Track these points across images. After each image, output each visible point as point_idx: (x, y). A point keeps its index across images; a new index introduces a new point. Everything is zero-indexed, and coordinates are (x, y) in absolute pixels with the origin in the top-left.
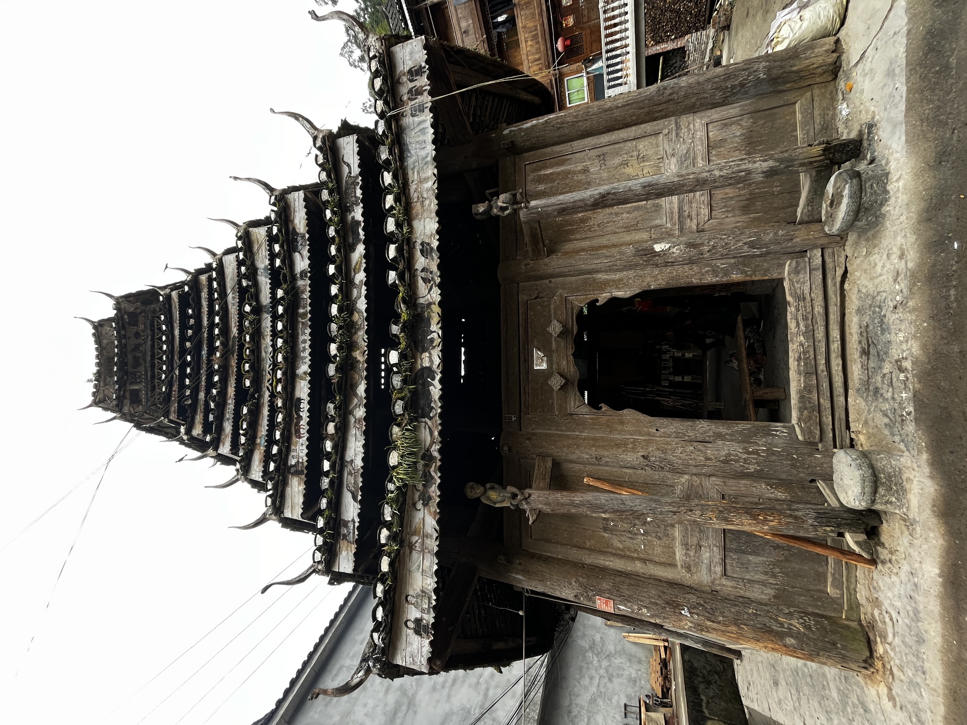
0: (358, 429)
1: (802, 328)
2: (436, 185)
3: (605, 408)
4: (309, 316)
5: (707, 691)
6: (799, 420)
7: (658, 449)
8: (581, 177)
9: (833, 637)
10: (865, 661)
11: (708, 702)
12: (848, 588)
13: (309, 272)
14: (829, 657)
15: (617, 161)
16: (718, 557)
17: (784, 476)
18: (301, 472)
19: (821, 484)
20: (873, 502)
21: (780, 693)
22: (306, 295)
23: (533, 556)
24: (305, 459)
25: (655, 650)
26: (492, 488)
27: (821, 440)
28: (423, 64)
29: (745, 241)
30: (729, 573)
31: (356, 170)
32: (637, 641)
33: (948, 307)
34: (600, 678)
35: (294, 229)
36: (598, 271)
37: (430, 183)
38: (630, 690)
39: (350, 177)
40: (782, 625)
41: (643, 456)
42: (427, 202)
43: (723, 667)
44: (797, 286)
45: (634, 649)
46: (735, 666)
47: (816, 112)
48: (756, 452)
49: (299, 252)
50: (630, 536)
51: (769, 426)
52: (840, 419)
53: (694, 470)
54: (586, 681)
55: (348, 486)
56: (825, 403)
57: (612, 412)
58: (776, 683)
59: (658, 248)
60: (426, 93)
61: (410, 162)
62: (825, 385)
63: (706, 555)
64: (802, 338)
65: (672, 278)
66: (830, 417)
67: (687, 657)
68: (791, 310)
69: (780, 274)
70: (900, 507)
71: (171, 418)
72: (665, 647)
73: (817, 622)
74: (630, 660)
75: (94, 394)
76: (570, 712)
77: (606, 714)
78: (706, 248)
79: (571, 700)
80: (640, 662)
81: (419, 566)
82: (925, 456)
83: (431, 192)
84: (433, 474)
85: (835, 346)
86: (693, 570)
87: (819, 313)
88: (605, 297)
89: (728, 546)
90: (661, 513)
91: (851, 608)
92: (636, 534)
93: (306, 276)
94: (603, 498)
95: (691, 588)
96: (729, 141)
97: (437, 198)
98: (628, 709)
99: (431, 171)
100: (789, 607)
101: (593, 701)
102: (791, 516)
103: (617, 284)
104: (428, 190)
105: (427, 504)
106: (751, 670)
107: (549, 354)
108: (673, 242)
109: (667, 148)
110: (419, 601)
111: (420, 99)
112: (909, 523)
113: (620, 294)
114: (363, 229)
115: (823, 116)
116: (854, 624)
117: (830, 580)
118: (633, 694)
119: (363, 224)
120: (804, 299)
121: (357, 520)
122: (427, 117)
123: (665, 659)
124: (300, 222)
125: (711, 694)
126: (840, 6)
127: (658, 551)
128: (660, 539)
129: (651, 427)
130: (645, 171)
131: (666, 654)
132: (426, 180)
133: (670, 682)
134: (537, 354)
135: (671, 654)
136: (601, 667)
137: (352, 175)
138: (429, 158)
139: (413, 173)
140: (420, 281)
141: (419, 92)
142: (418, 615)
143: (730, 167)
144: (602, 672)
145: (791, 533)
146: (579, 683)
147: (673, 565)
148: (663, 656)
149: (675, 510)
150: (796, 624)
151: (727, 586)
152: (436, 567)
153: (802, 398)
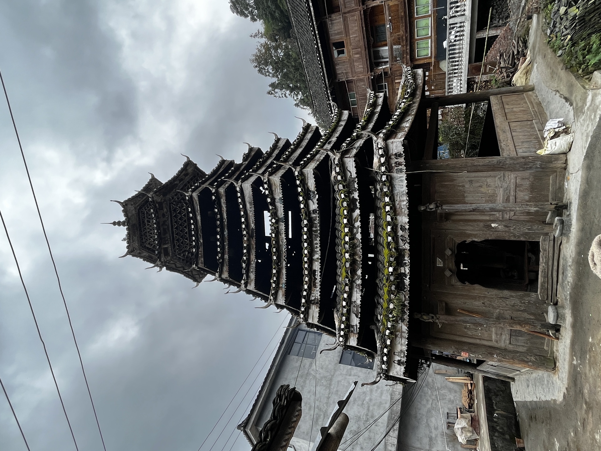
0: (358, 288)
1: (544, 261)
2: (408, 204)
3: (467, 283)
4: (319, 232)
5: (496, 399)
6: (540, 293)
7: (488, 301)
8: (461, 188)
9: (544, 362)
10: (553, 369)
11: (496, 403)
12: (551, 347)
13: (318, 211)
14: (542, 368)
15: (478, 184)
16: (508, 337)
17: (533, 311)
18: (317, 303)
19: (545, 314)
20: (556, 322)
21: (529, 390)
22: (317, 222)
23: (436, 338)
24: (319, 297)
25: (465, 386)
26: (424, 315)
27: (547, 300)
28: (402, 153)
29: (526, 228)
30: (511, 343)
31: (354, 175)
32: (454, 381)
33: (579, 272)
34: (433, 400)
35: (308, 188)
36: (467, 230)
37: (405, 203)
38: (450, 406)
39: (351, 178)
40: (528, 359)
41: (483, 303)
42: (403, 210)
43: (505, 388)
44: (544, 246)
45: (452, 385)
46: (511, 386)
47: (558, 181)
48: (524, 303)
49: (312, 200)
50: (475, 330)
51: (530, 294)
52: (554, 293)
53: (501, 308)
54: (424, 402)
55: (353, 311)
56: (550, 287)
57: (470, 285)
58: (528, 386)
59: (493, 225)
60: (403, 166)
61: (396, 192)
62: (550, 281)
63: (504, 337)
64: (544, 265)
65: (498, 237)
66: (551, 292)
67: (486, 384)
68: (541, 254)
69: (538, 240)
70: (564, 324)
71: (199, 266)
72: (471, 384)
73: (539, 358)
74: (450, 391)
75: (128, 247)
76: (416, 417)
77: (437, 417)
78: (512, 228)
79: (416, 411)
80: (456, 392)
81: (400, 342)
82: (570, 311)
83: (405, 206)
84: (406, 311)
85: (555, 268)
86: (499, 342)
87: (551, 256)
88: (470, 240)
89: (512, 334)
90: (490, 324)
91: (551, 353)
92: (477, 330)
93: (316, 213)
94: (468, 319)
95: (497, 348)
96: (524, 185)
97: (408, 209)
98: (449, 415)
99: (405, 198)
100: (531, 353)
101: (429, 411)
102: (533, 325)
103: (475, 236)
104: (404, 205)
105: (403, 322)
106: (519, 385)
107: (444, 260)
108: (499, 224)
109: (499, 184)
110: (400, 354)
111: (400, 167)
112: (566, 328)
113: (476, 240)
114: (359, 203)
115: (560, 183)
116: (552, 358)
117: (545, 344)
118: (452, 408)
119: (358, 201)
120: (546, 251)
121: (358, 325)
122: (404, 176)
123: (471, 390)
124: (311, 186)
125: (498, 399)
126: (569, 145)
127: (486, 335)
128: (487, 331)
129: (486, 292)
130: (489, 191)
131: (471, 387)
132: (404, 201)
133: (474, 401)
134: (439, 260)
135: (475, 387)
136: (433, 395)
137: (352, 177)
138: (404, 193)
139: (397, 197)
140: (400, 240)
141: (400, 164)
142: (399, 359)
143: (523, 207)
144: (433, 397)
145: (533, 330)
146: (421, 403)
147: (491, 341)
148: (470, 388)
149: (494, 323)
150: (533, 359)
151: (511, 347)
152: (407, 343)
153: (542, 285)
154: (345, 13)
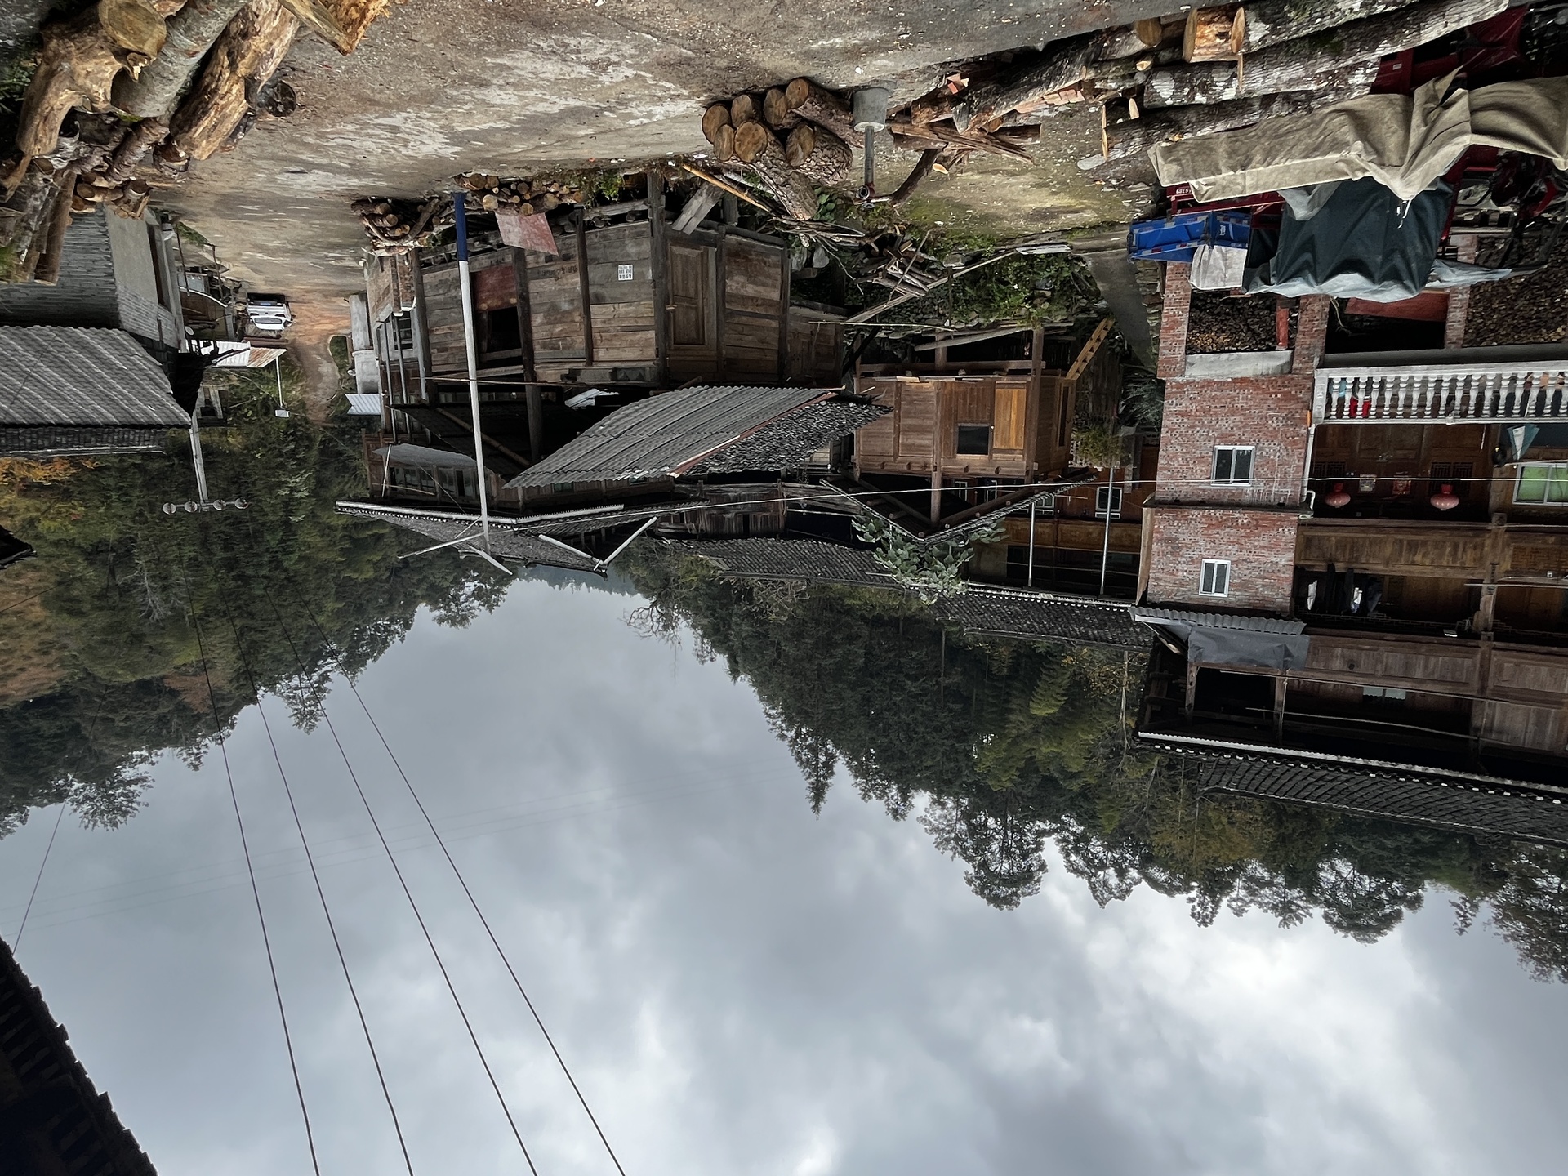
154: (1483, 689)
